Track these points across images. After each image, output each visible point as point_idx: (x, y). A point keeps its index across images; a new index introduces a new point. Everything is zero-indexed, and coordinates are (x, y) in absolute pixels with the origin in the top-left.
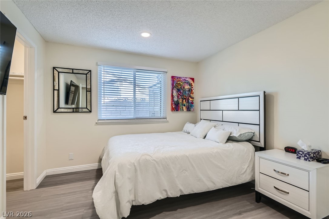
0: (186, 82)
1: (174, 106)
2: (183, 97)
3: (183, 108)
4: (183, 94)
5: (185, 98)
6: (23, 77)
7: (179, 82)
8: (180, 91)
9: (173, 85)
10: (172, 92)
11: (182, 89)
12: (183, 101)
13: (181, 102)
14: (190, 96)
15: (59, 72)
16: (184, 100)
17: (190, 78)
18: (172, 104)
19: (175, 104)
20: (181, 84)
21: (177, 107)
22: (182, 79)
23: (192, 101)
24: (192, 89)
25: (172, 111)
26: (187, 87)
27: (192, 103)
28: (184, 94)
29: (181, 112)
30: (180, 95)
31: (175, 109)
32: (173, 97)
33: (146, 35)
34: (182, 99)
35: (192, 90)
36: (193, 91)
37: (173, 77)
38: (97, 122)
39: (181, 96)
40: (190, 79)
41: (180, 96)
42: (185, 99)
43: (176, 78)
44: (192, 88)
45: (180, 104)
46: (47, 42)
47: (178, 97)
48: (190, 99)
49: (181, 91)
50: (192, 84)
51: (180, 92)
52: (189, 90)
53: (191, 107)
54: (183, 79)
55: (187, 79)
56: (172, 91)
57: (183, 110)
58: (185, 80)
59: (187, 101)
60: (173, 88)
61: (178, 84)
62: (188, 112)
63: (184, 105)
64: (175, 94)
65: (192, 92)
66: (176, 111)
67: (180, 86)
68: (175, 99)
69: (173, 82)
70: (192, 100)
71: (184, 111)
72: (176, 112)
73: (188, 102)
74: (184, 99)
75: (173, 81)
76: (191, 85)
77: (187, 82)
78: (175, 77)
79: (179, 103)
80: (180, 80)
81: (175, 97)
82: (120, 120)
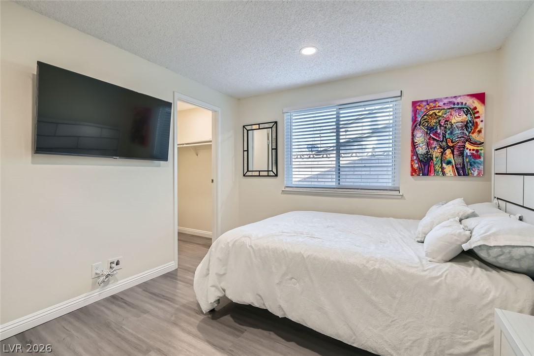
0: (456, 106)
1: (417, 165)
2: (444, 143)
3: (443, 169)
4: (444, 136)
5: (451, 144)
6: (211, 141)
7: (431, 112)
8: (436, 132)
9: (414, 120)
10: (413, 135)
11: (441, 126)
12: (443, 153)
13: (439, 155)
14: (469, 140)
15: (248, 131)
16: (448, 151)
17: (468, 95)
18: (412, 160)
19: (420, 161)
20: (440, 114)
21: (426, 167)
22: (441, 104)
23: (477, 151)
24: (478, 120)
25: (413, 175)
26: (458, 119)
27: (476, 156)
28: (447, 136)
29: (437, 178)
30: (434, 139)
31: (420, 171)
32: (415, 145)
33: (309, 51)
34: (441, 147)
35: (476, 125)
36: (481, 125)
37: (414, 104)
38: (284, 190)
39: (437, 141)
40: (468, 97)
41: (435, 143)
42: (453, 147)
43: (425, 103)
44: (479, 117)
45: (434, 159)
46: (239, 99)
47: (428, 144)
48: (467, 145)
49: (439, 131)
50: (475, 108)
51: (436, 134)
52: (466, 126)
53: (471, 165)
54: (446, 101)
55: (459, 100)
56: (413, 133)
57: (444, 174)
58: (450, 102)
59: (456, 152)
60: (416, 126)
61: (431, 115)
62: (463, 178)
63: (449, 163)
64: (420, 137)
65: (477, 127)
66: (423, 175)
67: (435, 121)
68: (422, 150)
69: (415, 115)
70: (476, 148)
71: (449, 175)
72: (421, 177)
73: (462, 154)
74: (449, 147)
75: (415, 112)
76: (472, 112)
77: (460, 106)
78: (422, 101)
79: (431, 159)
80: (435, 107)
81: (421, 145)
82: (313, 189)
